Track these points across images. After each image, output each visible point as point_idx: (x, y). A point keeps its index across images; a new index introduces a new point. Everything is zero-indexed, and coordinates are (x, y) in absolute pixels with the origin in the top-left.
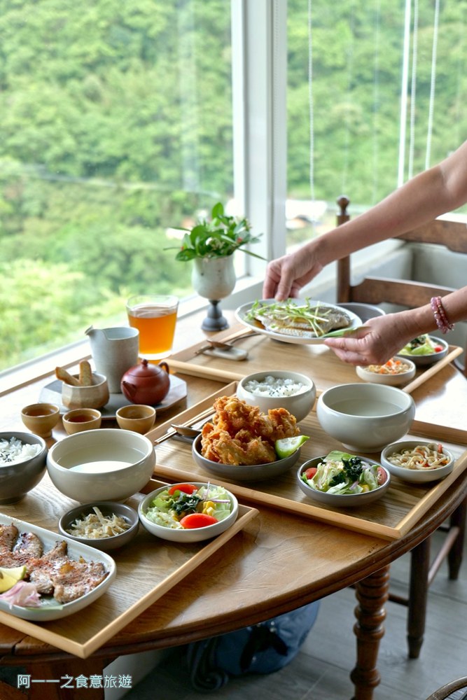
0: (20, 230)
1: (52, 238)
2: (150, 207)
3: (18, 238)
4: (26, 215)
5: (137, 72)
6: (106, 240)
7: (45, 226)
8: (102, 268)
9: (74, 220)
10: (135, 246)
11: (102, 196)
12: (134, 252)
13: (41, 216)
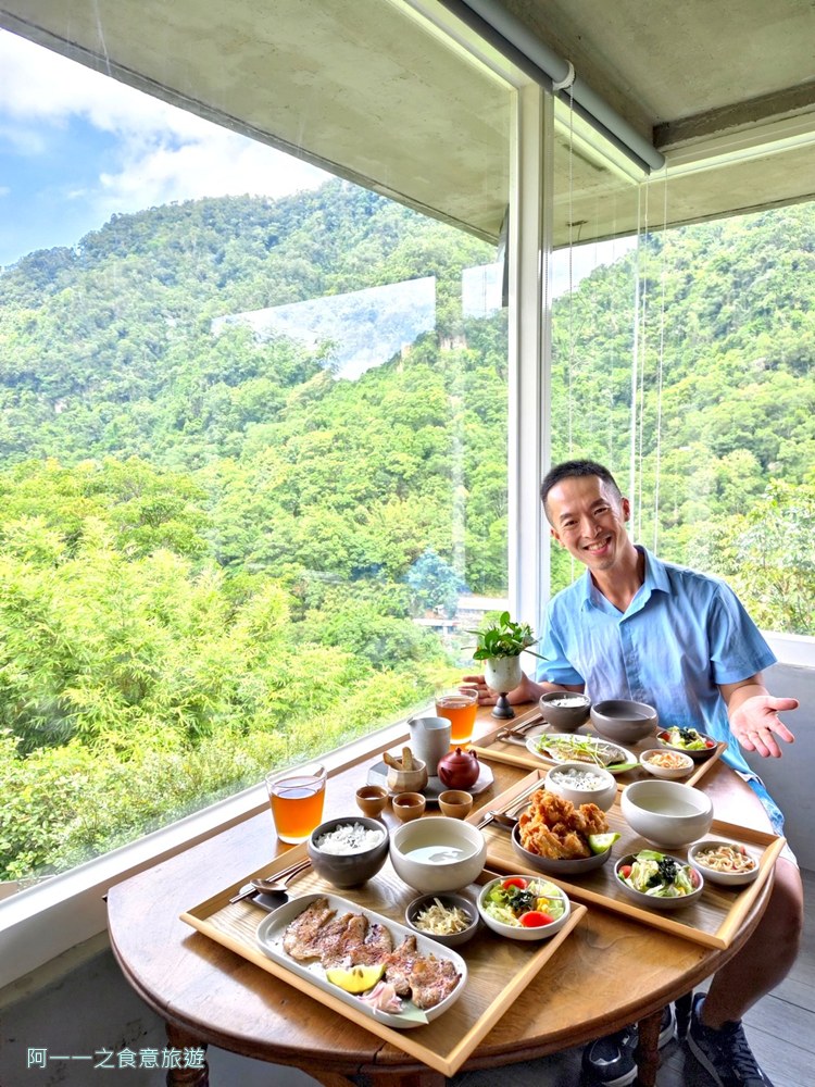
0: (303, 618)
1: (327, 624)
2: (401, 601)
3: (301, 623)
4: (307, 607)
5: (394, 504)
6: (365, 626)
7: (321, 615)
8: (363, 647)
9: (343, 611)
10: (388, 631)
11: (365, 592)
12: (388, 636)
13: (318, 608)
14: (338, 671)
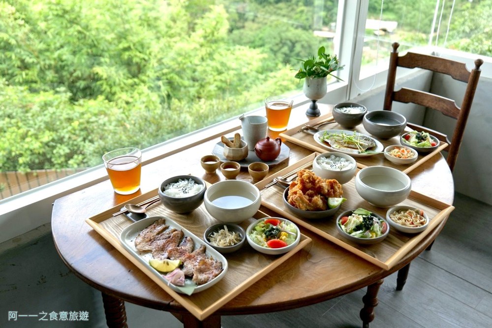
0: (243, 27)
1: (258, 32)
2: (307, 19)
3: (242, 31)
4: (246, 20)
6: (283, 35)
7: (255, 26)
8: (280, 49)
9: (269, 23)
10: (298, 39)
11: (284, 12)
12: (297, 42)
13: (253, 21)
14: (257, 65)
